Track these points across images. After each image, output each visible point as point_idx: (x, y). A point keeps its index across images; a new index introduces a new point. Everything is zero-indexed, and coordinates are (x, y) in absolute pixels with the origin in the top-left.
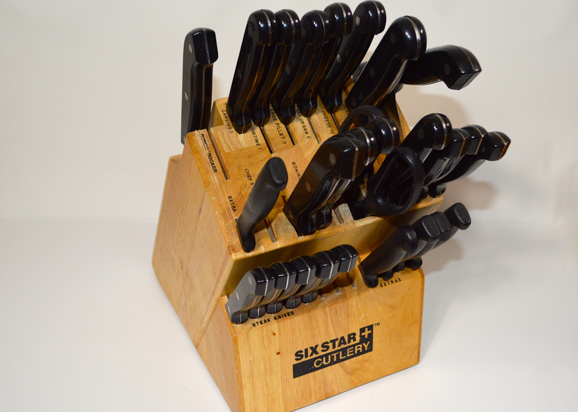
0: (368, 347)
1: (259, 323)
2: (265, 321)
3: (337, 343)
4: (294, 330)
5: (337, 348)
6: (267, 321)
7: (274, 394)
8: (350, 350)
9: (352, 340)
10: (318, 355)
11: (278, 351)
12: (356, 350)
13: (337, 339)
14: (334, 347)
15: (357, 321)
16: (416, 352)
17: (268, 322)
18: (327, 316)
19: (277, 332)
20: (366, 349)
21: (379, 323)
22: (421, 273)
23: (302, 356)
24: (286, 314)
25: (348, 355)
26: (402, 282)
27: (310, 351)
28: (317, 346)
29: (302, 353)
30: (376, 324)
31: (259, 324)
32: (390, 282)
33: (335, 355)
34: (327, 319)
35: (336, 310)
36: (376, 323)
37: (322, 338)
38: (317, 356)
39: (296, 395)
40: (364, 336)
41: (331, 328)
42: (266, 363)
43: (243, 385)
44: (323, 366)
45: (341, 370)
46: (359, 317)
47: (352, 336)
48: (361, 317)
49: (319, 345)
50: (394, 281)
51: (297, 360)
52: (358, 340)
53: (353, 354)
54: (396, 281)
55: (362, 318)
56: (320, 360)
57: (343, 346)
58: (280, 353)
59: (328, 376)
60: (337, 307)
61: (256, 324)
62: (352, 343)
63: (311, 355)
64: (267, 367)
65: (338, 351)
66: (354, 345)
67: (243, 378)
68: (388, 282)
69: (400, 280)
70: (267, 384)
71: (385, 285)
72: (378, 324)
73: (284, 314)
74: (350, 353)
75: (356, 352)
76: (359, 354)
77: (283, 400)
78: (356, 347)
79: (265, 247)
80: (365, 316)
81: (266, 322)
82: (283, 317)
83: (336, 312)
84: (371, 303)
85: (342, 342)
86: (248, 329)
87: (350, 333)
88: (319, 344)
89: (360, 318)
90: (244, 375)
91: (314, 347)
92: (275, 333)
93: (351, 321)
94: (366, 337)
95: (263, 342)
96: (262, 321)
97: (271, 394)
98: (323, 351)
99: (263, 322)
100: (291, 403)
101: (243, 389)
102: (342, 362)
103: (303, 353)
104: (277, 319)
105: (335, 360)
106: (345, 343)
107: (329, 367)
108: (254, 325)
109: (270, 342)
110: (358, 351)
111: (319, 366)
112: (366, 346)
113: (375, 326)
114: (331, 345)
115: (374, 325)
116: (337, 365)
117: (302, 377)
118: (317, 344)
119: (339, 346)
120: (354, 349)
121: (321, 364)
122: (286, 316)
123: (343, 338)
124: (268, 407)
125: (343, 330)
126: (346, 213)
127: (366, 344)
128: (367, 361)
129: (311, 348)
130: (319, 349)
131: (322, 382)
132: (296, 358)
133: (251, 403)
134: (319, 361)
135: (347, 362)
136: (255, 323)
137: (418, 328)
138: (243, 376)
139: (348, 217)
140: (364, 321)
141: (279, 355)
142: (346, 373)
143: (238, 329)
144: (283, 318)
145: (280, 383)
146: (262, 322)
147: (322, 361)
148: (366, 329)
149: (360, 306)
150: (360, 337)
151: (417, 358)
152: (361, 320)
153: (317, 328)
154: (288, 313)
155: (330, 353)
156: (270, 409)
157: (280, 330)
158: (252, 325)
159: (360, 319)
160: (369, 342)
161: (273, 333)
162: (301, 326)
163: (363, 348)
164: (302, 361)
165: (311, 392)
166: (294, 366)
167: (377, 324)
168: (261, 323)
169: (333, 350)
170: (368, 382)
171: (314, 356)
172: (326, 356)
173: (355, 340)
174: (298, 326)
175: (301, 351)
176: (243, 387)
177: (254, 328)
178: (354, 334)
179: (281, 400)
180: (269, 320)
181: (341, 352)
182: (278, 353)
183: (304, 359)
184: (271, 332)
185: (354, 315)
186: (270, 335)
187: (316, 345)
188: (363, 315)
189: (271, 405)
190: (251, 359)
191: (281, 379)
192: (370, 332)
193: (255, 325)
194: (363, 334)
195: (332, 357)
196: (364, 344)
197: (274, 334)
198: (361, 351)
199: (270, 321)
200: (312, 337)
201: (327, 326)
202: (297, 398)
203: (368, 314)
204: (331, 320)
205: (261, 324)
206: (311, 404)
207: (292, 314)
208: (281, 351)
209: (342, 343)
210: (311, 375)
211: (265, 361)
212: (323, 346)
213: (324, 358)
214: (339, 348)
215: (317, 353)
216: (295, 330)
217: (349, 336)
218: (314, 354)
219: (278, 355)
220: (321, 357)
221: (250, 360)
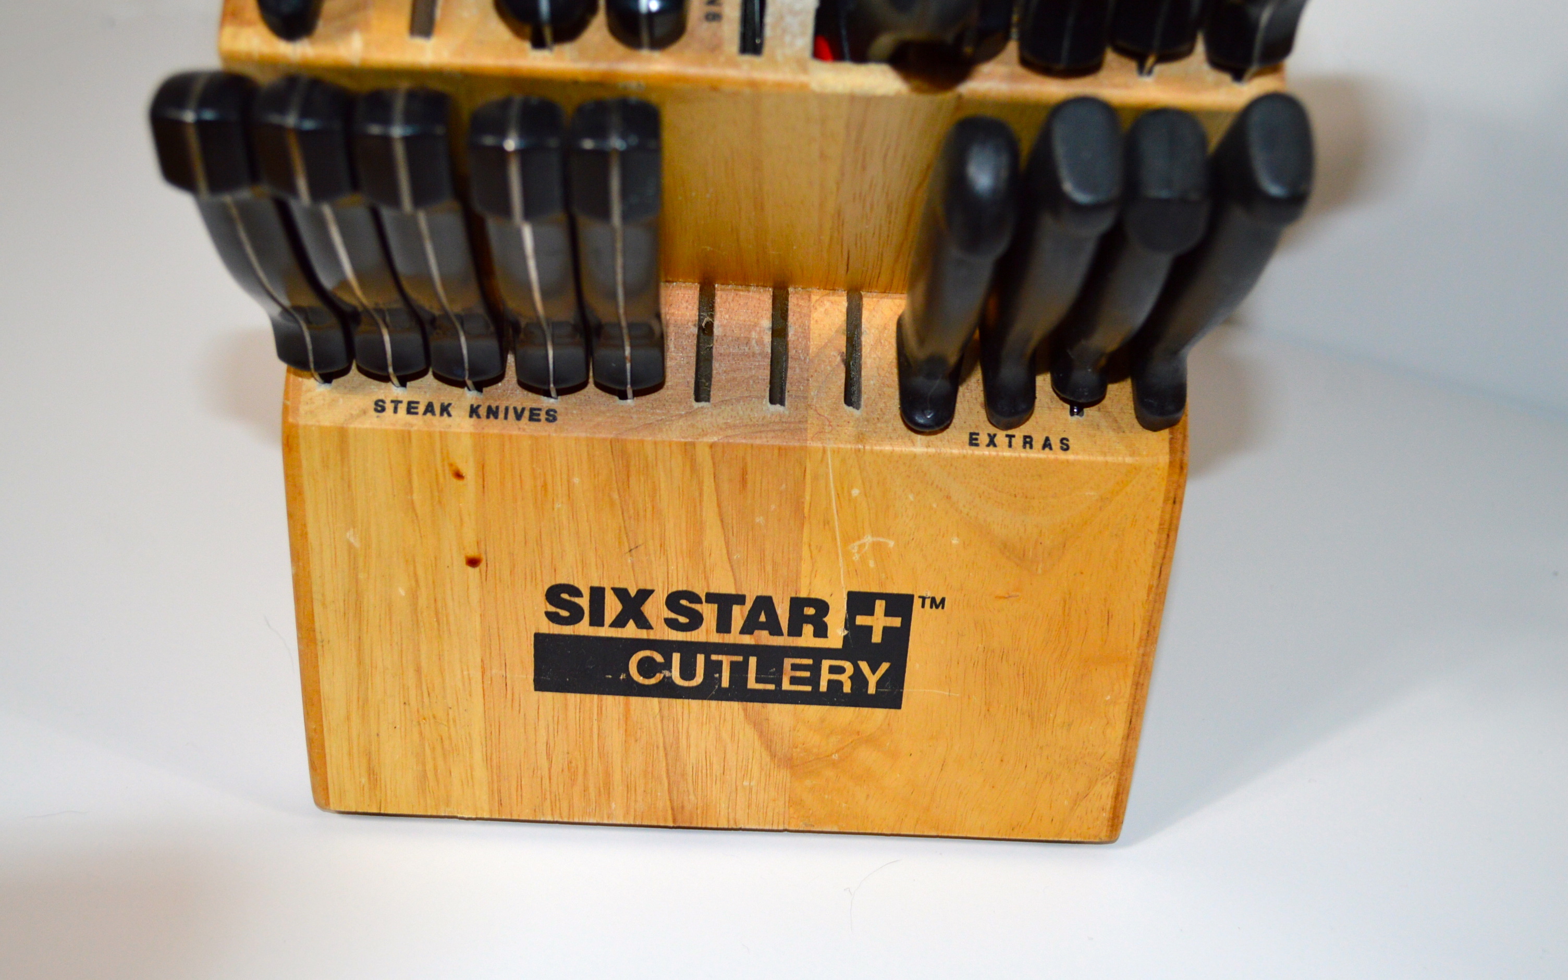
0: (879, 684)
1: (402, 408)
2: (430, 409)
3: (739, 614)
4: (545, 486)
5: (735, 637)
6: (437, 410)
7: (448, 721)
8: (795, 667)
9: (808, 629)
10: (648, 634)
11: (473, 553)
12: (825, 677)
13: (740, 599)
14: (724, 625)
15: (840, 554)
16: (1106, 790)
17: (442, 414)
18: (700, 484)
19: (469, 471)
20: (872, 690)
21: (943, 600)
22: (1172, 451)
23: (576, 615)
24: (523, 410)
25: (786, 686)
26: (1069, 456)
27: (612, 607)
28: (645, 594)
29: (577, 600)
30: (928, 602)
31: (399, 410)
32: (1018, 441)
33: (726, 661)
34: (701, 494)
35: (744, 472)
36: (929, 594)
37: (672, 567)
38: (643, 634)
39: (544, 763)
40: (869, 629)
41: (713, 537)
42: (417, 581)
43: (318, 637)
44: (667, 690)
45: (748, 735)
46: (847, 540)
47: (810, 611)
48: (858, 543)
49: (654, 594)
50: (1038, 442)
51: (553, 617)
52: (836, 636)
53: (808, 688)
54: (1047, 444)
55: (861, 547)
56: (659, 658)
57: (764, 638)
58: (483, 565)
59: (688, 737)
60: (749, 458)
61: (389, 407)
62: (808, 638)
63: (619, 622)
64: (423, 601)
65: (746, 650)
66: (818, 654)
67: (317, 608)
68: (1011, 437)
69: (1065, 447)
70: (418, 670)
71: (992, 442)
72: (937, 604)
73: (515, 409)
74: (794, 680)
75: (823, 687)
76: (834, 696)
77: (488, 759)
78: (826, 664)
79: (367, 44)
80: (876, 546)
81: (433, 413)
82: (506, 418)
83: (744, 481)
84: (911, 497)
85: (763, 618)
86: (352, 415)
87: (803, 594)
88: (655, 588)
89: (854, 547)
90: (323, 595)
91: (633, 593)
92: (464, 471)
93: (810, 546)
94: (877, 638)
95: (411, 491)
96: (417, 403)
97: (434, 717)
98: (672, 624)
99: (421, 408)
100: (520, 787)
101: (320, 653)
102: (757, 705)
103: (584, 602)
104: (479, 417)
105: (725, 683)
106: (775, 630)
107: (695, 703)
108: (380, 407)
109: (440, 502)
110: (835, 686)
111: (653, 681)
112: (873, 680)
113: (923, 606)
114: (709, 612)
115: (917, 603)
116: (733, 709)
117: (573, 699)
118: (649, 587)
119: (747, 629)
120: (815, 670)
121: (659, 677)
122: (519, 416)
123: (764, 603)
124: (424, 764)
125: (769, 568)
126: (789, 19)
127: (874, 671)
128: (871, 741)
129: (621, 593)
130: (655, 609)
131: (662, 753)
132: (552, 609)
133: (348, 718)
134: (650, 660)
135: (778, 712)
136: (388, 401)
137: (1126, 689)
138: (317, 596)
139: (788, 39)
140: (872, 564)
141: (477, 569)
142: (773, 756)
143: (311, 399)
144: (505, 422)
145: (477, 688)
146: (416, 408)
147: (668, 665)
148: (880, 606)
149: (855, 492)
150: (846, 628)
151: (1106, 815)
152: (856, 557)
153: (649, 515)
154: (532, 410)
155: (707, 648)
156: (430, 775)
157: (482, 468)
158: (373, 406)
159: (856, 550)
160: (885, 666)
161: (451, 465)
162: (576, 480)
163: (859, 679)
164: (577, 633)
165: (608, 775)
166: (541, 640)
167: (933, 600)
168: (411, 408)
169: (716, 638)
170: (869, 831)
171: (631, 631)
172: (689, 650)
173: (821, 631)
174: (565, 476)
175: (577, 592)
176: (319, 644)
177: (376, 419)
178: (822, 607)
179: (478, 756)
180: (445, 409)
181: (753, 661)
182: (473, 562)
183: (584, 628)
184: (443, 460)
185: (827, 522)
186: (440, 471)
187: (642, 587)
188: (868, 539)
189: (434, 759)
190: (352, 540)
191: (483, 673)
192: (896, 622)
193: (383, 409)
194: (861, 620)
195: (713, 668)
196: (864, 666)
197: (459, 475)
198: (847, 688)
199: (449, 415)
200: (627, 550)
201: (697, 527)
202: (546, 773)
203: (891, 544)
204: (719, 506)
205: (409, 412)
206: (606, 822)
207: (547, 420)
208: (483, 557)
209: (762, 623)
210: (612, 703)
211: (416, 575)
212: (673, 601)
213: (676, 658)
214: (747, 640)
215: (643, 623)
216: (550, 486)
217: (797, 604)
218: (631, 624)
219: (470, 570)
220: (666, 647)
221: (350, 546)
